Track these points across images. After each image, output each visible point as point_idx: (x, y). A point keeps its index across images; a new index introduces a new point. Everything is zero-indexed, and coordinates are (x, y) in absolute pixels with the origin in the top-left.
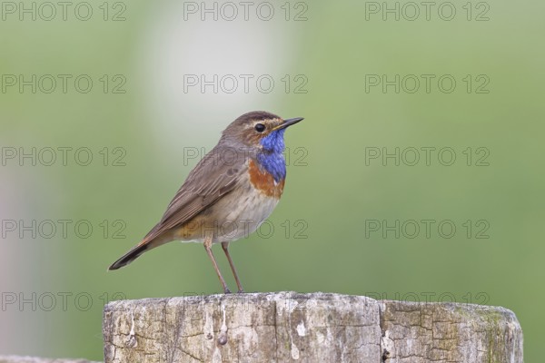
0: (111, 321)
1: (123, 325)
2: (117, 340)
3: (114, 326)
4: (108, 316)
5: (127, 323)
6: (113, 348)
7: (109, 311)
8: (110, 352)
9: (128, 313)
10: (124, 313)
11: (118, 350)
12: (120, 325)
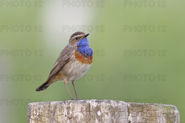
0: (30, 110)
1: (34, 112)
2: (32, 117)
3: (31, 112)
4: (29, 108)
5: (36, 111)
6: (31, 120)
7: (29, 106)
8: (29, 121)
9: (36, 107)
10: (35, 107)
11: (33, 121)
12: (33, 112)
